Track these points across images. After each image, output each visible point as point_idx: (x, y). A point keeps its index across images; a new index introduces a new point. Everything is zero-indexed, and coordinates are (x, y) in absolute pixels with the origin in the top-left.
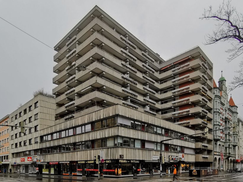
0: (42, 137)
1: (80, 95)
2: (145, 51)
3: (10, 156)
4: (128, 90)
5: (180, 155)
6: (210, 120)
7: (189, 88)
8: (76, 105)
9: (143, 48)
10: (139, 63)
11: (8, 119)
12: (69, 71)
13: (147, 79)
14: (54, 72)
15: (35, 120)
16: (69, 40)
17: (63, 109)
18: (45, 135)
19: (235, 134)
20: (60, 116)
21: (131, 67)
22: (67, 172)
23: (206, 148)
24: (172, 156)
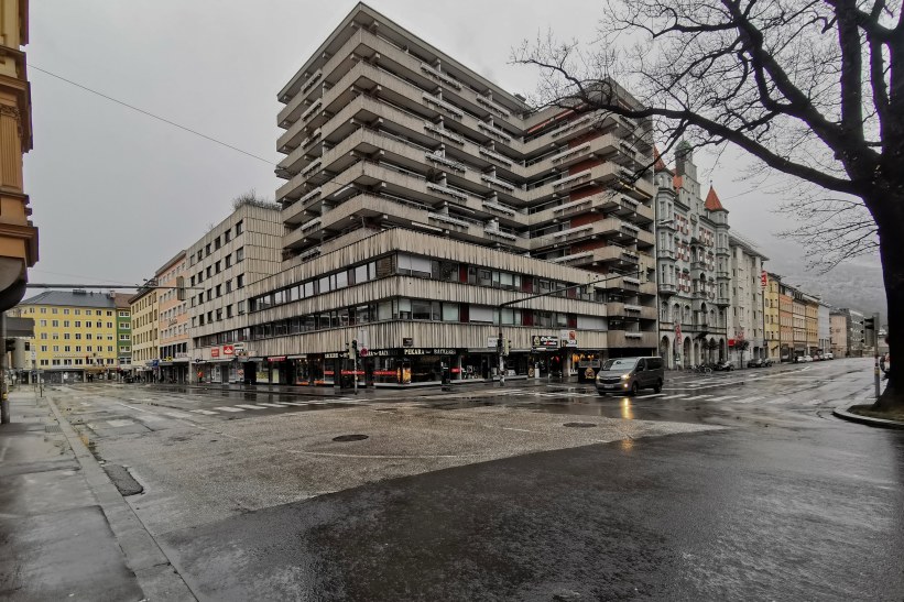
0: (252, 301)
1: (333, 203)
2: (485, 93)
3: (190, 345)
4: (443, 186)
5: (565, 334)
6: (646, 248)
7: (589, 175)
8: (323, 226)
9: (481, 87)
10: (471, 123)
11: (184, 260)
12: (308, 149)
13: (490, 157)
14: (278, 151)
15: (239, 261)
16: (308, 77)
17: (297, 236)
18: (259, 297)
19: (722, 278)
20: (292, 251)
21: (448, 134)
22: (306, 378)
23: (635, 315)
24: (540, 337)
